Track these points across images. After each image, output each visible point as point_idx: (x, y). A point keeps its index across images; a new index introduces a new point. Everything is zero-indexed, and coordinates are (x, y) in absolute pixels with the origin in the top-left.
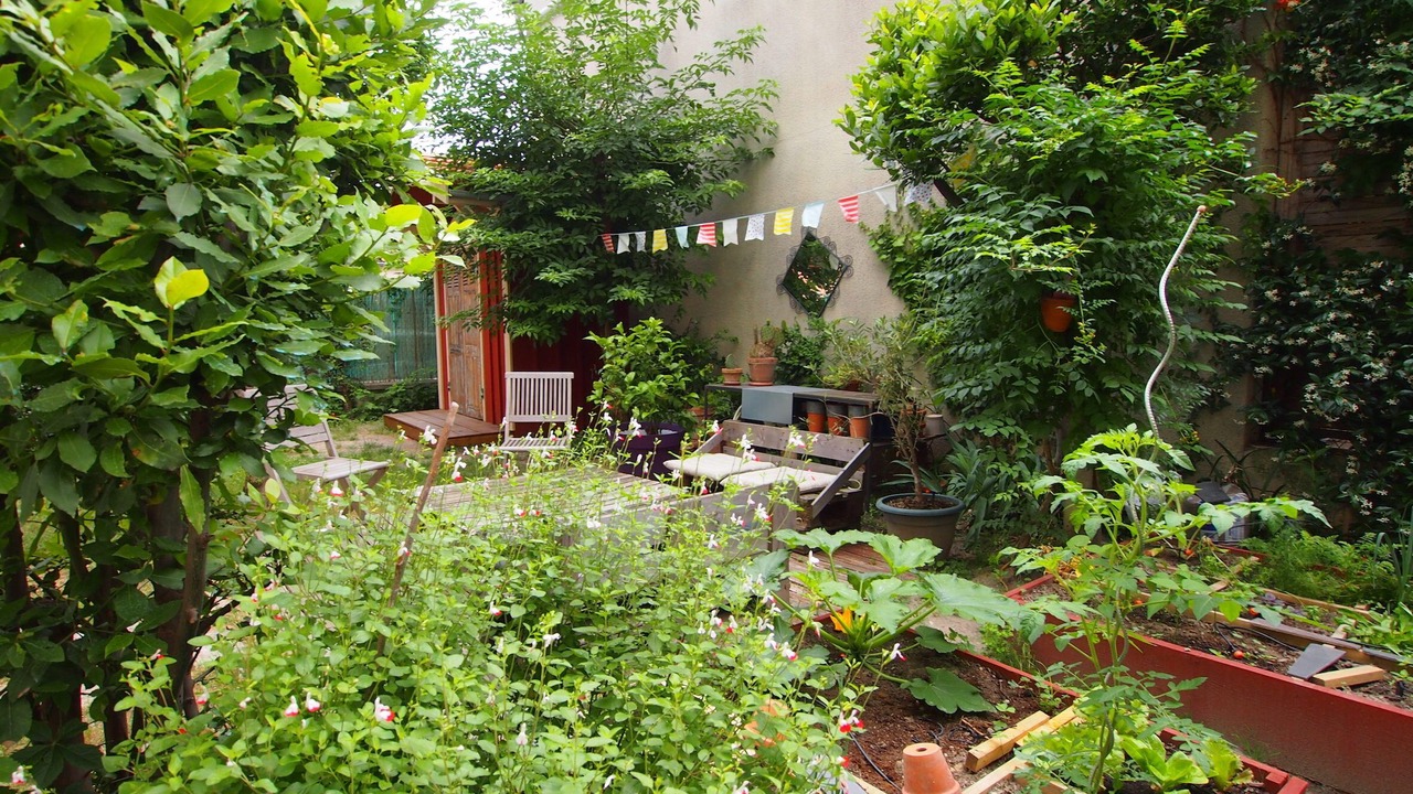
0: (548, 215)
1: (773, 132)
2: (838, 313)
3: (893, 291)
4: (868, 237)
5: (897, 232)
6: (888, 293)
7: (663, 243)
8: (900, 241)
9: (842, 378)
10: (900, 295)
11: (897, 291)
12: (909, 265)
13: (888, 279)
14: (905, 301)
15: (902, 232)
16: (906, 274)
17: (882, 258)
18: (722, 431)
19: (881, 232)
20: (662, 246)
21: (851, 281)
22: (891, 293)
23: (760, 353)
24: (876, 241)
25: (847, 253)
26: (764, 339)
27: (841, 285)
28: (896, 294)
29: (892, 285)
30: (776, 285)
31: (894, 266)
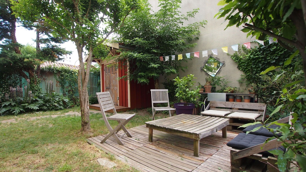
0: (148, 51)
1: (199, 34)
2: (221, 75)
3: (239, 69)
4: (230, 57)
5: (239, 55)
6: (237, 70)
7: (182, 57)
8: (242, 57)
9: (229, 90)
10: (242, 70)
11: (242, 69)
12: (245, 62)
13: (237, 66)
14: (243, 71)
15: (241, 55)
16: (245, 65)
17: (236, 61)
18: (210, 104)
19: (234, 55)
20: (181, 59)
21: (225, 67)
22: (238, 69)
23: (208, 85)
24: (233, 57)
25: (223, 61)
26: (209, 81)
27: (222, 68)
28: (241, 69)
29: (239, 68)
30: (200, 70)
31: (240, 63)
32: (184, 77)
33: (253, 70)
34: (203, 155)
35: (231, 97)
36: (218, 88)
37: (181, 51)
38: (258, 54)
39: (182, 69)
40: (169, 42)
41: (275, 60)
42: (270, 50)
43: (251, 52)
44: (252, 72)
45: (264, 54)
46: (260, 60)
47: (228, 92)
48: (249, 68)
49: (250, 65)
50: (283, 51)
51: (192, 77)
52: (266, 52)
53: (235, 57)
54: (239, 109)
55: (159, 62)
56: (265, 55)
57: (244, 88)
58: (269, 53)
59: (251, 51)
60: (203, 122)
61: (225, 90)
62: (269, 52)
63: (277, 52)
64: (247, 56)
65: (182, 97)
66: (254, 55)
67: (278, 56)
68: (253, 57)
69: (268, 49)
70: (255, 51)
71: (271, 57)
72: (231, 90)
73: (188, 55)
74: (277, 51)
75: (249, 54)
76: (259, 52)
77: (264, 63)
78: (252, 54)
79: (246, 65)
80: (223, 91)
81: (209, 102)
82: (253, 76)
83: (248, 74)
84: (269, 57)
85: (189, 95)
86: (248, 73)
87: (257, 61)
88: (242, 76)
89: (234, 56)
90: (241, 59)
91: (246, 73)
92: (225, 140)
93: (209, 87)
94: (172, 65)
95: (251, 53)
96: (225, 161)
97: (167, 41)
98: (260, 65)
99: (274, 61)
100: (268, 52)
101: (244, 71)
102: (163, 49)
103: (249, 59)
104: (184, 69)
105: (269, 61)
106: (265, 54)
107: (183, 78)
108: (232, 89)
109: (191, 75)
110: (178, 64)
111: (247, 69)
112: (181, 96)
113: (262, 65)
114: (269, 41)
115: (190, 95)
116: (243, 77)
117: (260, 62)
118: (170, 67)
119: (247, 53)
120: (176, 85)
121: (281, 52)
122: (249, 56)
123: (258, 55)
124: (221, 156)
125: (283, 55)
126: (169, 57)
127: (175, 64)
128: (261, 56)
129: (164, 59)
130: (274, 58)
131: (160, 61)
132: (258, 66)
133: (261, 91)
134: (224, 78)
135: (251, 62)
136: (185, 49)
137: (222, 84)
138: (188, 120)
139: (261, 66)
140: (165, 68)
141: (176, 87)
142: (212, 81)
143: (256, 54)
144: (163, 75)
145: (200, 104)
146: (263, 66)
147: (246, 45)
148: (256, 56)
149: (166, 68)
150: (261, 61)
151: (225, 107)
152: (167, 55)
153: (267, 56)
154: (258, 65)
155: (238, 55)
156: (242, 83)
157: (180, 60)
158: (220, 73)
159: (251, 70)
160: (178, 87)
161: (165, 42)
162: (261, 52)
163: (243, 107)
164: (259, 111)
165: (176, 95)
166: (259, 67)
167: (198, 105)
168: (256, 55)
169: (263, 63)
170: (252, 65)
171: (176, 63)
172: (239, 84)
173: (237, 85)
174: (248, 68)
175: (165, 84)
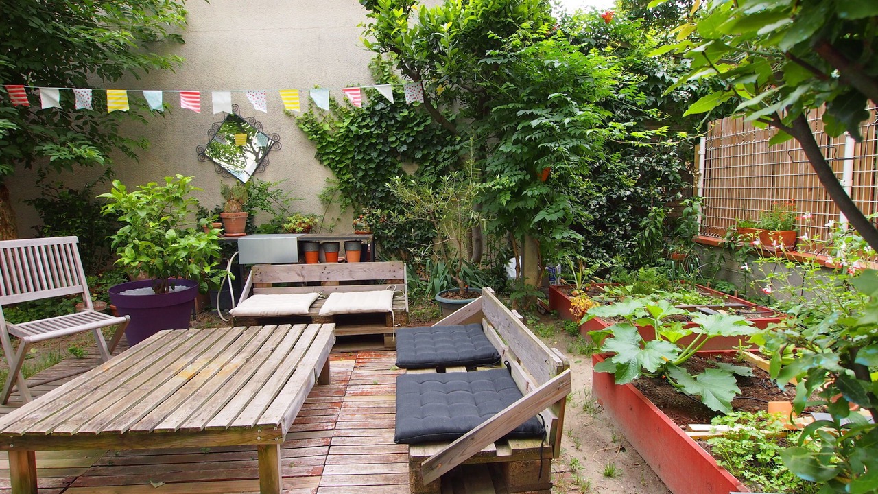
2: (268, 177)
3: (321, 162)
4: (294, 122)
5: (320, 120)
6: (315, 163)
7: (124, 104)
8: (326, 127)
9: (300, 225)
10: (329, 165)
11: (328, 162)
12: (336, 144)
13: (314, 152)
14: (331, 169)
15: (325, 121)
16: (336, 150)
17: (311, 137)
18: (252, 275)
19: (307, 118)
20: (122, 107)
21: (280, 153)
22: (318, 163)
23: (233, 209)
24: (304, 125)
25: (274, 132)
26: (236, 197)
27: (270, 155)
28: (326, 163)
29: (320, 157)
30: (196, 154)
31: (324, 144)
32: (149, 185)
33: (358, 166)
34: (292, 484)
35: (310, 249)
36: (261, 218)
37: (115, 76)
38: (368, 124)
39: (127, 151)
40: (56, 28)
41: (405, 146)
42: (395, 118)
43: (350, 116)
44: (355, 174)
45: (381, 127)
46: (374, 141)
47: (297, 230)
48: (348, 162)
49: (349, 152)
50: (423, 125)
51: (184, 186)
52: (386, 122)
53: (308, 125)
54: (342, 283)
55: (10, 109)
56: (384, 129)
57: (336, 218)
58: (392, 125)
59: (349, 112)
60: (260, 356)
61: (286, 226)
62: (393, 123)
63: (411, 126)
64: (341, 125)
65: (149, 262)
66: (360, 127)
67: (412, 136)
68: (357, 131)
69: (391, 115)
70: (360, 116)
71: (398, 137)
72: (303, 225)
73: (154, 98)
74: (409, 123)
75: (347, 122)
76: (371, 120)
77: (381, 152)
78: (354, 123)
79: (338, 151)
80: (280, 227)
81: (248, 268)
82: (358, 185)
83: (346, 177)
84: (394, 135)
85: (178, 253)
86: (344, 174)
87: (367, 144)
88: (328, 181)
89: (306, 122)
90: (325, 132)
91: (339, 173)
92: (330, 394)
93: (236, 215)
94: (76, 128)
95: (351, 118)
96: (367, 481)
97: (45, 21)
98: (374, 155)
99: (404, 148)
100: (391, 121)
101: (334, 169)
102: (24, 53)
103: (347, 136)
104: (133, 149)
105: (393, 146)
106: (384, 125)
107: (143, 187)
108: (307, 220)
109: (179, 176)
110: (107, 125)
111: (341, 163)
112: (144, 259)
113: (379, 156)
114: (406, 95)
115: (184, 254)
116: (332, 186)
117: (373, 145)
118: (70, 135)
119: (339, 117)
120: (111, 216)
121: (418, 125)
122: (347, 127)
123: (367, 126)
124: (349, 461)
125: (421, 135)
126: (61, 96)
127: (88, 126)
128: (376, 132)
129: (36, 100)
130: (403, 139)
131: (13, 106)
132: (368, 158)
133: (378, 225)
134: (280, 186)
135: (351, 145)
136: (131, 69)
137: (274, 206)
138: (202, 361)
139: (376, 158)
140: (37, 136)
141: (113, 222)
142: (246, 196)
143: (364, 123)
144: (28, 166)
145: (216, 280)
146: (381, 158)
147: (349, 96)
148: (365, 131)
149: (46, 138)
150: (376, 144)
151: (300, 280)
152: (46, 84)
153: (389, 131)
154: (369, 155)
155: (316, 119)
156: (329, 202)
157: (118, 113)
158: (266, 171)
159: (351, 168)
160: (125, 224)
161: (35, 22)
162: (376, 119)
163: (350, 275)
164: (389, 282)
165: (120, 257)
166: (371, 161)
167: (211, 284)
168: (364, 127)
169: (380, 149)
170: (355, 154)
171: (94, 123)
172: (322, 205)
173: (318, 210)
174: (343, 161)
175: (41, 204)
